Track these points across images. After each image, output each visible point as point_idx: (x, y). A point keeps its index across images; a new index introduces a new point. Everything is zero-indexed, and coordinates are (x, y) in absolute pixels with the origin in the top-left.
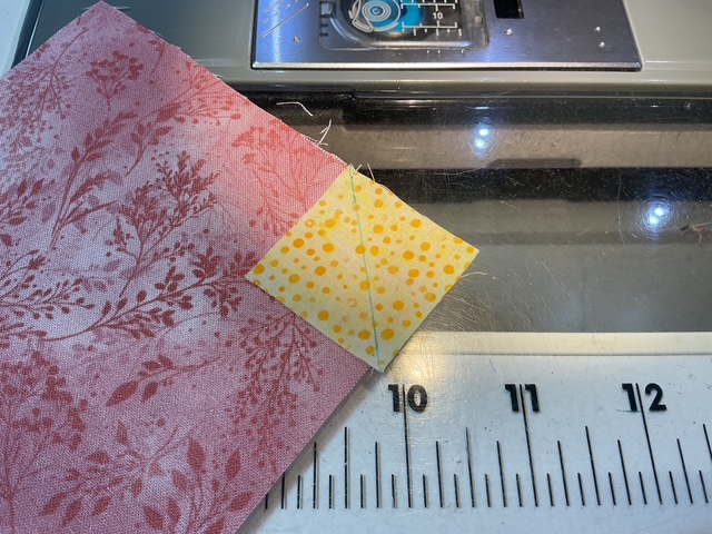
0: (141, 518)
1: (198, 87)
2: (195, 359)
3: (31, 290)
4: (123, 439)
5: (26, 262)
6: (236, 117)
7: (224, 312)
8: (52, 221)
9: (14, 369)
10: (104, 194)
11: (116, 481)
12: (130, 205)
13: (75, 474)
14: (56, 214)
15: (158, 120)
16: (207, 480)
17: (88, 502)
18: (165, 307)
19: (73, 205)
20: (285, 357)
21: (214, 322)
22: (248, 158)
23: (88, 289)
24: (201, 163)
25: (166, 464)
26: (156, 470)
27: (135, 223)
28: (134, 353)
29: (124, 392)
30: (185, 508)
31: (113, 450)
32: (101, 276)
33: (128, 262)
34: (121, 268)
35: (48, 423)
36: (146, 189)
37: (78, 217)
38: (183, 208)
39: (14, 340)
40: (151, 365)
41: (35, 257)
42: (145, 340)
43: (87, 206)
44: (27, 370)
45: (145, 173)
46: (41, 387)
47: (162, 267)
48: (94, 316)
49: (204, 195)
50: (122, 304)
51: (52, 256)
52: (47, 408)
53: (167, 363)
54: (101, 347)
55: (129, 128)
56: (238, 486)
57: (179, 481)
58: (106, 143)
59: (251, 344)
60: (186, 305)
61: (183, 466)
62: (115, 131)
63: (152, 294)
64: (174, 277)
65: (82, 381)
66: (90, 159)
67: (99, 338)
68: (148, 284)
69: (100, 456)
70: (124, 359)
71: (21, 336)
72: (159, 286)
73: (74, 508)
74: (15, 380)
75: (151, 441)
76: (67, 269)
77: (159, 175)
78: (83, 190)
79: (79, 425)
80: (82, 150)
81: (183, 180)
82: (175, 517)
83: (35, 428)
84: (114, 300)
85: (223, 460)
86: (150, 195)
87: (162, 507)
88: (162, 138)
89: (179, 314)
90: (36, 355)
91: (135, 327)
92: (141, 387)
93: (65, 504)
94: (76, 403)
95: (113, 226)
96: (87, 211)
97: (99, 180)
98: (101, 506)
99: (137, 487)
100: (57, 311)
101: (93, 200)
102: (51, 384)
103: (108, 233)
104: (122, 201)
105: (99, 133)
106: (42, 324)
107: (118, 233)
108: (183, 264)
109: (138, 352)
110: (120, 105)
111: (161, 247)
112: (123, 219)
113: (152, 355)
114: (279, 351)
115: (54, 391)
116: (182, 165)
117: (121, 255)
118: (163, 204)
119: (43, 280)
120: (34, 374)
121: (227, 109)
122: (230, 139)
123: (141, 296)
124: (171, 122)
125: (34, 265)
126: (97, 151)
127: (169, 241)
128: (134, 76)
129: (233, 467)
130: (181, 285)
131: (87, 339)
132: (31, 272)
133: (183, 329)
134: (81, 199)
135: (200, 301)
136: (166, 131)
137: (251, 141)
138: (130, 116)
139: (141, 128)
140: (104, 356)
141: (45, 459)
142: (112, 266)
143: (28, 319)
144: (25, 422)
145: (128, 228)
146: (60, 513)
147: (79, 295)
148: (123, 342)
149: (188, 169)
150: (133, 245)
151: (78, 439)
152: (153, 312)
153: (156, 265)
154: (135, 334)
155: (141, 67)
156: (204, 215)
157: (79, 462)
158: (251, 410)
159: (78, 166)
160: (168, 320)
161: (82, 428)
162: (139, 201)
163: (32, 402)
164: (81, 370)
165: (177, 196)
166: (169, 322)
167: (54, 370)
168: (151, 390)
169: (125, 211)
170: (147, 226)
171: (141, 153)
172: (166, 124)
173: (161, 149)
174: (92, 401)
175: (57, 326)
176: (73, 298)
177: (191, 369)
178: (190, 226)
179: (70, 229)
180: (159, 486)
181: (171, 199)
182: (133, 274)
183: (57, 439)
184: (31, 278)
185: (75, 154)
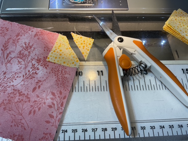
0: (48, 107)
1: (22, 28)
2: (45, 78)
3: (6, 79)
4: (38, 97)
5: (3, 74)
6: (32, 31)
7: (46, 68)
8: (4, 64)
9: (11, 94)
10: (12, 55)
11: (40, 104)
12: (18, 56)
13: (32, 106)
14: (4, 63)
15: (16, 37)
16: (57, 97)
17: (37, 109)
18: (34, 71)
19: (7, 60)
20: (62, 72)
21: (45, 70)
22: (38, 39)
23: (18, 74)
24: (29, 43)
25: (48, 97)
26: (47, 99)
27: (21, 59)
28: (33, 82)
29: (34, 89)
30: (55, 103)
31: (37, 99)
32: (19, 71)
33: (23, 66)
34: (23, 68)
35: (22, 100)
36: (20, 52)
37: (9, 62)
38: (29, 52)
39: (8, 89)
40: (37, 83)
41: (4, 72)
42: (34, 79)
43: (10, 59)
44: (13, 93)
45: (19, 49)
46: (18, 94)
47: (30, 64)
48: (22, 78)
49: (32, 48)
50: (26, 74)
51: (7, 71)
52: (21, 98)
53: (40, 81)
54: (26, 83)
55: (11, 41)
56: (63, 96)
57: (52, 99)
58: (7, 45)
59: (54, 72)
60: (38, 69)
61: (52, 96)
62: (8, 43)
63: (31, 70)
64: (33, 65)
65: (25, 90)
66: (6, 50)
67: (25, 82)
68: (29, 68)
69: (35, 101)
70: (32, 84)
71: (9, 87)
72: (31, 68)
73: (35, 112)
74: (12, 95)
75: (44, 95)
76: (12, 72)
77: (22, 48)
78: (7, 56)
79: (28, 98)
80: (3, 49)
81: (27, 47)
82: (54, 105)
83: (20, 102)
84: (24, 74)
85: (58, 93)
86: (22, 52)
87: (51, 104)
88: (19, 41)
89: (38, 71)
90: (14, 89)
91: (31, 77)
92: (37, 87)
93: (32, 111)
94: (26, 94)
95: (17, 61)
96: (10, 60)
97: (10, 53)
98: (39, 109)
99: (45, 103)
100: (14, 80)
101: (10, 57)
102: (19, 93)
103: (17, 63)
104: (17, 56)
105: (5, 44)
106: (12, 84)
107: (19, 62)
108: (34, 62)
109: (34, 81)
110: (7, 37)
111: (28, 61)
112: (18, 59)
113: (36, 81)
114: (60, 71)
115: (21, 94)
116: (25, 45)
117: (21, 65)
118: (25, 53)
119: (8, 76)
120: (15, 93)
121: (30, 30)
122: (33, 36)
123: (29, 71)
124: (19, 37)
125: (5, 74)
126: (7, 47)
127: (29, 59)
128: (7, 30)
129: (61, 93)
130: (35, 66)
131: (22, 83)
132: (5, 75)
133: (40, 73)
134: (8, 58)
135: (41, 68)
136: (19, 39)
137: (37, 35)
138: (10, 39)
139: (14, 40)
140: (27, 85)
141: (25, 106)
142: (21, 68)
143: (9, 84)
144: (18, 101)
145: (20, 60)
146: (32, 113)
147: (17, 76)
148: (30, 81)
149: (27, 45)
150: (23, 63)
151: (29, 100)
152: (33, 73)
153: (29, 64)
154: (31, 78)
155: (8, 28)
156: (34, 52)
157: (32, 104)
158: (59, 83)
159: (4, 52)
160: (36, 73)
161: (29, 98)
162: (20, 54)
163: (17, 98)
164: (24, 89)
165: (27, 51)
166: (37, 74)
167: (19, 91)
168: (39, 87)
169: (18, 57)
170: (24, 58)
171: (16, 45)
172: (18, 38)
173: (20, 43)
174: (29, 93)
175: (15, 83)
176: (16, 77)
177: (45, 80)
178: (32, 55)
179: (9, 65)
180: (49, 101)
181: (26, 51)
182: (25, 68)
183: (25, 102)
184: (5, 76)
185: (2, 50)
